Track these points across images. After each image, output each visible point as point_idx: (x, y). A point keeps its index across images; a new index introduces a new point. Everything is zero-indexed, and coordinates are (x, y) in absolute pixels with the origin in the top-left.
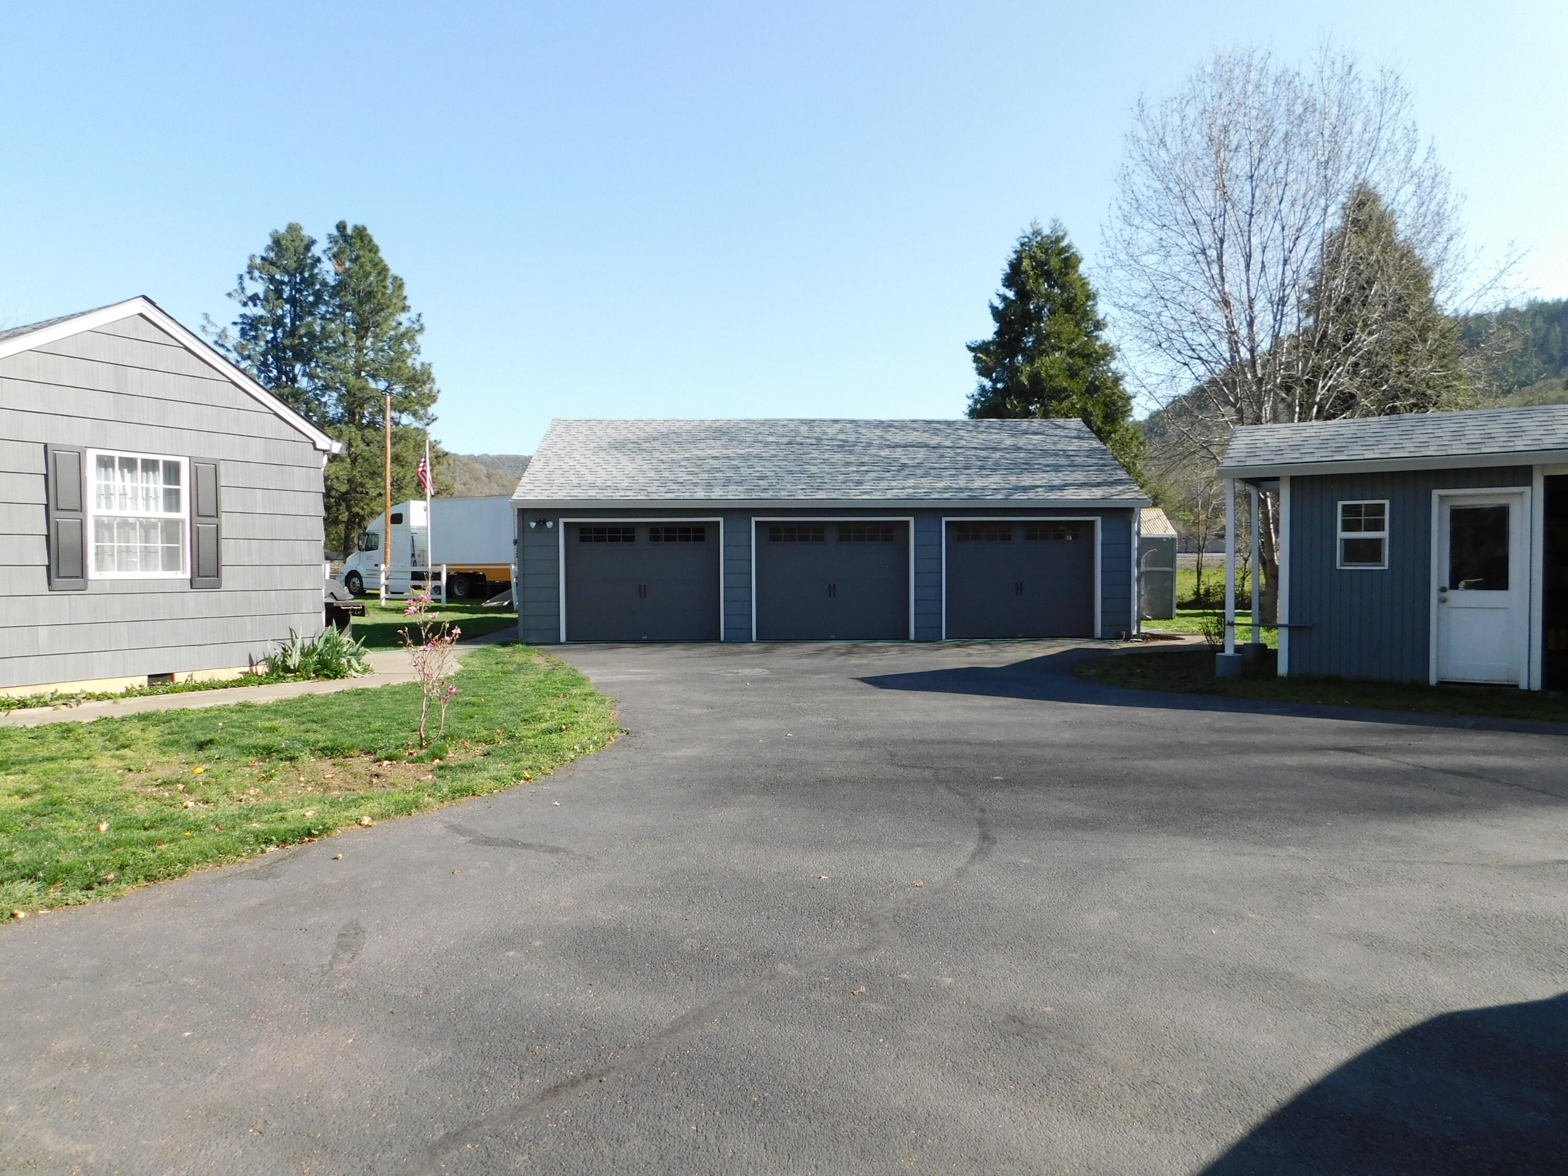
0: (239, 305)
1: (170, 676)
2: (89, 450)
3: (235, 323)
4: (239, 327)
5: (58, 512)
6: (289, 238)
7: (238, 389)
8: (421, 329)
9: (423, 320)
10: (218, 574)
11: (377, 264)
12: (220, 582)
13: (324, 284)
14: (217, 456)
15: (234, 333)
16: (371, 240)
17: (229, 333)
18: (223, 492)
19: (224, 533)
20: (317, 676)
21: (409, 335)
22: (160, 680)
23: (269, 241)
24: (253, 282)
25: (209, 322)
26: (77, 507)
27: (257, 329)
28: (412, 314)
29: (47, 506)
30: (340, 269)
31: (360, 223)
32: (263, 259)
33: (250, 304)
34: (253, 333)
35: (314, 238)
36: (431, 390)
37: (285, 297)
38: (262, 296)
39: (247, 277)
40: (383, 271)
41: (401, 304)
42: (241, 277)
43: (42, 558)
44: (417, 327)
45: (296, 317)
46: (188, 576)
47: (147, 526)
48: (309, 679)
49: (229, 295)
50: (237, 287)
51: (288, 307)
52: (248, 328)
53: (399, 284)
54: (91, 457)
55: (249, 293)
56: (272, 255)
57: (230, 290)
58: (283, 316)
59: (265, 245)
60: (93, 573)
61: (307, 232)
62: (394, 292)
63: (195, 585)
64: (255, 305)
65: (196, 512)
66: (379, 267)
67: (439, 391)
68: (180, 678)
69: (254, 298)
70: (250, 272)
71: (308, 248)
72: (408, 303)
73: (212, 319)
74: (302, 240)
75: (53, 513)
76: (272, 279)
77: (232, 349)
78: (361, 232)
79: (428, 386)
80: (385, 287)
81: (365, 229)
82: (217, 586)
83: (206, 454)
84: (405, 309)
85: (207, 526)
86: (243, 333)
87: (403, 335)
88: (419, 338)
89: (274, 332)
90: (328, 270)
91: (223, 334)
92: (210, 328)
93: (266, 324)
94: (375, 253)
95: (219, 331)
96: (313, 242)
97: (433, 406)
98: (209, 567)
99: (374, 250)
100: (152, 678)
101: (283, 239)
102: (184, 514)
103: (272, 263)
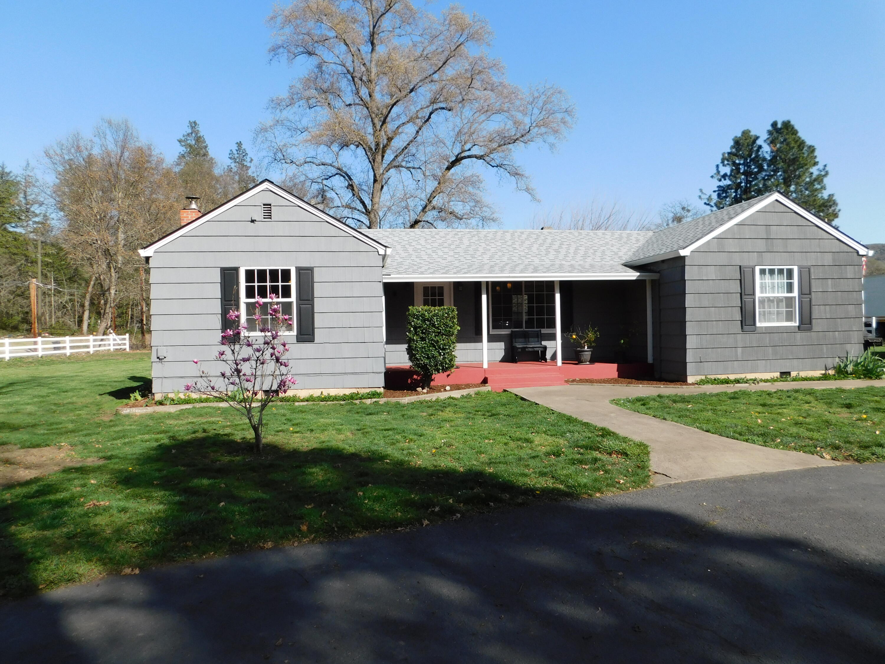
0: (717, 181)
1: (789, 373)
2: (756, 267)
3: (714, 191)
4: (717, 193)
5: (746, 296)
6: (744, 138)
7: (819, 229)
8: (827, 174)
9: (827, 169)
10: (811, 323)
11: (797, 141)
12: (812, 327)
13: (764, 159)
14: (809, 264)
15: (715, 196)
16: (793, 128)
17: (712, 197)
18: (813, 281)
19: (813, 303)
20: (865, 377)
21: (819, 179)
22: (785, 374)
23: (732, 143)
24: (724, 168)
25: (702, 193)
26: (752, 293)
27: (726, 192)
28: (820, 166)
29: (741, 294)
30: (775, 149)
31: (786, 119)
32: (729, 153)
33: (723, 179)
34: (724, 195)
35: (758, 135)
36: (834, 211)
37: (742, 171)
38: (729, 174)
39: (721, 166)
40: (801, 144)
41: (813, 162)
42: (717, 166)
43: (738, 317)
44: (823, 173)
45: (748, 182)
46: (797, 324)
47: (779, 300)
48: (860, 378)
49: (712, 177)
50: (715, 171)
51: (743, 177)
52: (721, 192)
53: (812, 149)
54: (757, 269)
55: (722, 173)
56: (734, 150)
57: (712, 174)
58: (741, 182)
59: (730, 146)
60: (758, 324)
61: (753, 133)
62: (808, 155)
63: (801, 329)
64: (725, 179)
65: (801, 293)
66: (798, 143)
67: (839, 210)
68: (794, 374)
69: (724, 176)
70: (723, 162)
71: (754, 142)
72: (817, 160)
73: (704, 191)
74: (751, 138)
75: (744, 297)
76: (734, 163)
77: (713, 205)
78: (787, 125)
79: (833, 208)
80: (803, 153)
81: (789, 122)
82: (810, 329)
83: (805, 263)
84: (816, 164)
85: (806, 300)
86: (719, 196)
87: (815, 180)
88: (826, 180)
89: (736, 192)
90: (766, 151)
91: (710, 198)
92: (703, 196)
93: (732, 189)
94: (796, 135)
95: (707, 197)
96: (757, 138)
97: (836, 220)
98: (806, 320)
99: (795, 132)
100: (782, 373)
101: (740, 140)
102: (795, 293)
103: (735, 155)
